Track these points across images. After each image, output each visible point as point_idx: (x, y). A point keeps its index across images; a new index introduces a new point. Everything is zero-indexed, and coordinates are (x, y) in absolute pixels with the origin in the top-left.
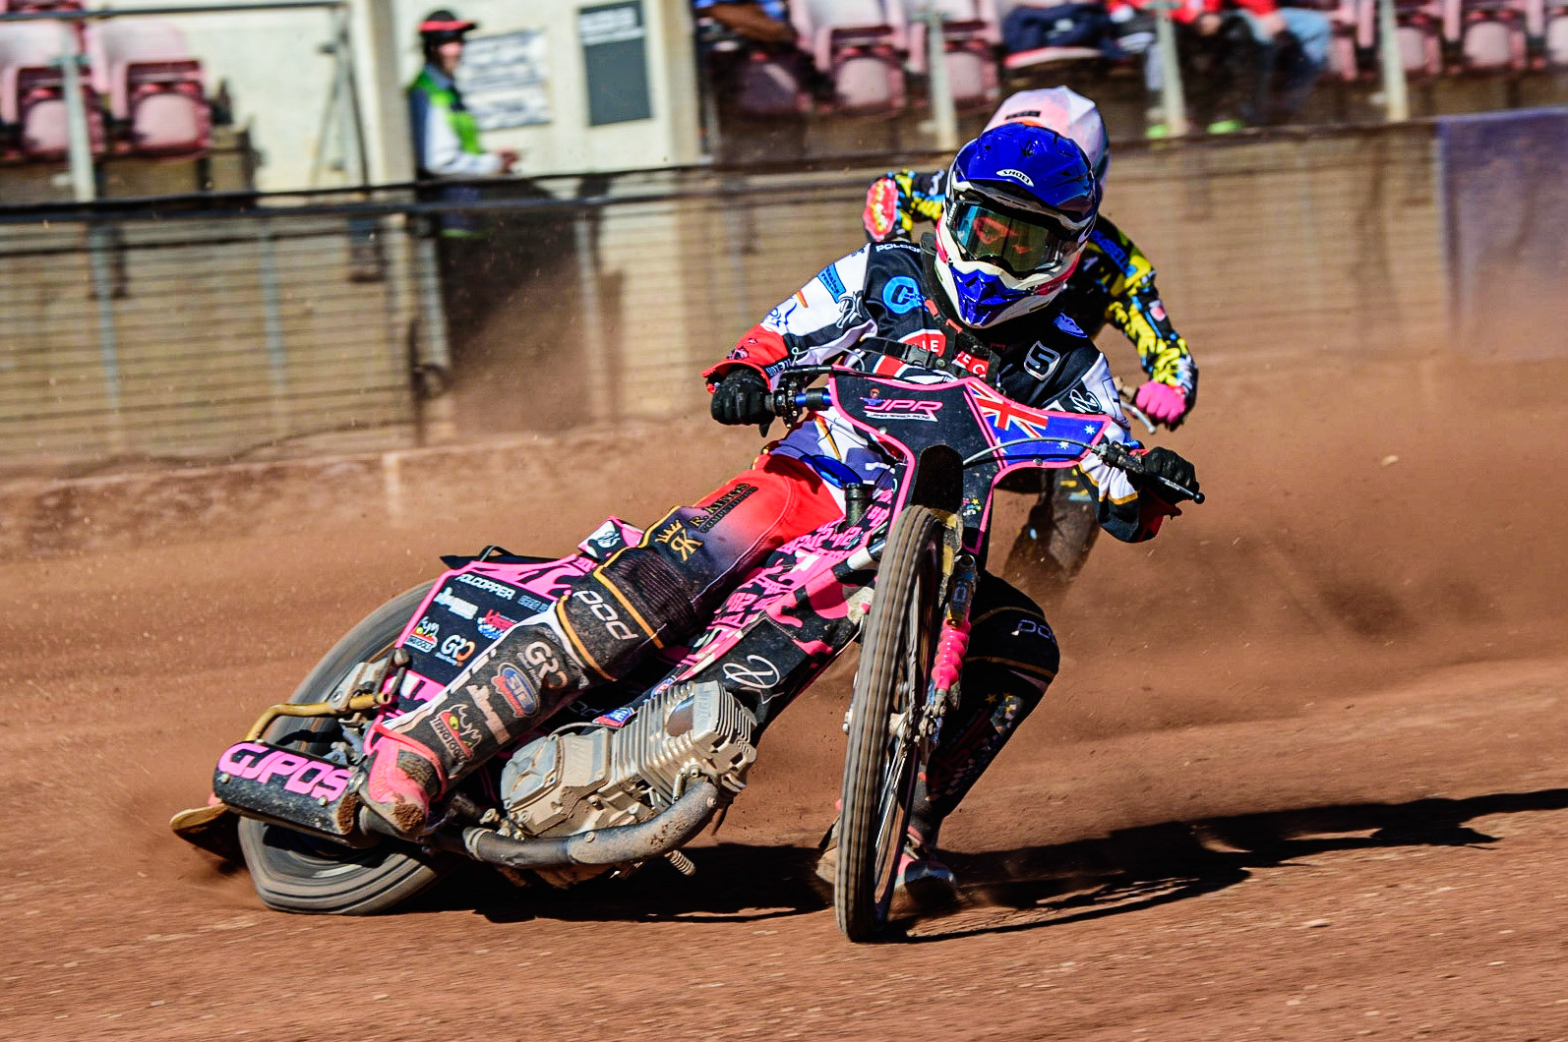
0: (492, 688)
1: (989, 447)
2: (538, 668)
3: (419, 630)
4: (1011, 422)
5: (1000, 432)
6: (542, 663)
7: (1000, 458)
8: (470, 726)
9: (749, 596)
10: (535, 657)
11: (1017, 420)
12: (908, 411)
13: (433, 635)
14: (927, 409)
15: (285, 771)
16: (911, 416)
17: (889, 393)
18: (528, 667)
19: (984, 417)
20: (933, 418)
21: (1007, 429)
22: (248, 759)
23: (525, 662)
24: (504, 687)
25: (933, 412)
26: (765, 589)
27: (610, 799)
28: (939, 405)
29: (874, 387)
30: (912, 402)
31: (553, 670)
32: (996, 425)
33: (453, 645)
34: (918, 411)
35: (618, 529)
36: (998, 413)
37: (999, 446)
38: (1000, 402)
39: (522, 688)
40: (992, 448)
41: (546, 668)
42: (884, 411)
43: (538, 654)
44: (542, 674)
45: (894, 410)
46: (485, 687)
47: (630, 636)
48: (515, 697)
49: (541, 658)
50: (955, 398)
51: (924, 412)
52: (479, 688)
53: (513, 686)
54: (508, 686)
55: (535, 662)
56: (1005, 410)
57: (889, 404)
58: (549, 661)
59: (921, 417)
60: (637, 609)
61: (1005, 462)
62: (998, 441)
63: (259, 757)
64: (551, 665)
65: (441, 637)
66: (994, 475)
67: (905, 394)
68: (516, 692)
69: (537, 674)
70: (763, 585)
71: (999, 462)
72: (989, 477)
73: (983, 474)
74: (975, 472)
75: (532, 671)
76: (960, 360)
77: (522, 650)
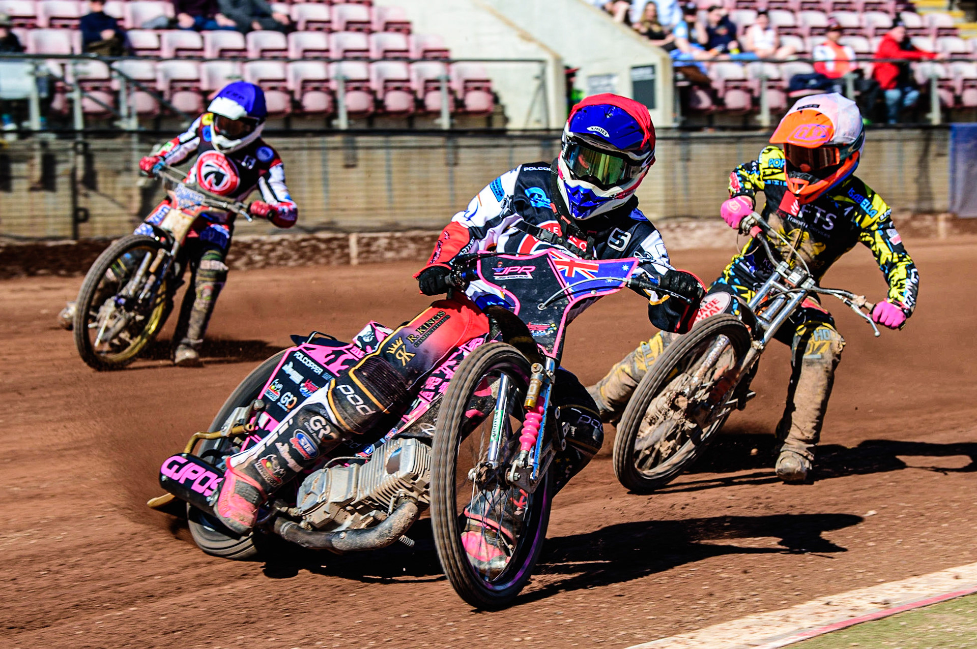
0: (290, 445)
1: (562, 289)
2: (318, 432)
3: (273, 387)
4: (576, 271)
5: (568, 279)
6: (319, 430)
7: (570, 294)
8: (279, 467)
9: (438, 379)
10: (316, 426)
11: (579, 269)
12: (516, 273)
13: (279, 391)
14: (527, 271)
15: (192, 477)
16: (518, 277)
17: (507, 263)
18: (312, 432)
19: (559, 271)
20: (530, 277)
21: (573, 276)
22: (176, 467)
23: (309, 429)
24: (298, 445)
25: (530, 272)
26: (446, 375)
27: (358, 508)
28: (533, 268)
29: (500, 261)
30: (519, 267)
31: (327, 432)
33: (287, 398)
34: (522, 273)
35: (374, 330)
38: (568, 261)
39: (308, 445)
40: (564, 290)
41: (322, 432)
42: (504, 275)
43: (318, 424)
44: (321, 436)
45: (510, 274)
46: (286, 445)
47: (371, 412)
48: (304, 449)
50: (542, 263)
51: (525, 273)
52: (283, 445)
53: (303, 444)
54: (299, 444)
55: (316, 429)
56: (571, 266)
57: (508, 270)
58: (324, 428)
59: (523, 277)
61: (572, 297)
62: (568, 286)
63: (181, 466)
64: (325, 430)
65: (282, 392)
66: (567, 305)
68: (305, 447)
69: (317, 435)
70: (446, 372)
71: (569, 297)
72: (563, 308)
73: (559, 306)
74: (554, 306)
75: (314, 434)
76: (571, 239)
77: (308, 421)
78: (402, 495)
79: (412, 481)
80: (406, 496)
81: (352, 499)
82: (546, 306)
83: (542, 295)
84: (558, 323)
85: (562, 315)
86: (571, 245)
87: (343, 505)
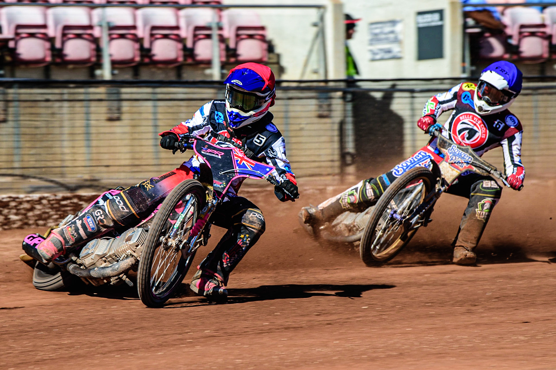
0: (83, 221)
1: (234, 169)
2: (98, 217)
4: (243, 163)
5: (239, 165)
6: (98, 216)
7: (237, 173)
10: (97, 214)
11: (245, 163)
12: (214, 154)
14: (219, 154)
16: (214, 155)
17: (210, 147)
18: (94, 216)
19: (235, 160)
20: (220, 157)
21: (241, 164)
23: (94, 215)
24: (86, 221)
25: (221, 155)
27: (108, 260)
28: (223, 154)
29: (206, 144)
30: (216, 151)
31: (102, 218)
32: (238, 163)
34: (216, 154)
36: (240, 159)
37: (237, 169)
38: (242, 156)
39: (91, 222)
40: (235, 169)
42: (207, 152)
43: (98, 213)
44: (98, 219)
45: (210, 153)
46: (81, 221)
47: (126, 210)
48: (89, 224)
49: (99, 214)
50: (228, 152)
51: (218, 155)
52: (79, 221)
53: (88, 221)
54: (87, 221)
55: (97, 215)
56: (242, 159)
57: (209, 151)
58: (101, 215)
59: (217, 156)
60: (130, 203)
61: (238, 174)
62: (237, 167)
64: (101, 216)
66: (233, 177)
67: (215, 148)
68: (89, 223)
69: (97, 218)
71: (236, 174)
72: (231, 177)
73: (230, 176)
74: (227, 175)
75: (95, 218)
76: (234, 139)
77: (94, 211)
78: (129, 254)
79: (135, 247)
80: (131, 255)
81: (106, 254)
82: (223, 173)
83: (223, 168)
84: (227, 184)
85: (230, 181)
86: (234, 142)
87: (102, 257)
